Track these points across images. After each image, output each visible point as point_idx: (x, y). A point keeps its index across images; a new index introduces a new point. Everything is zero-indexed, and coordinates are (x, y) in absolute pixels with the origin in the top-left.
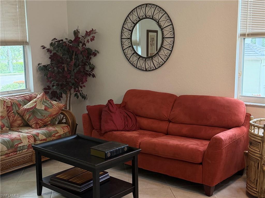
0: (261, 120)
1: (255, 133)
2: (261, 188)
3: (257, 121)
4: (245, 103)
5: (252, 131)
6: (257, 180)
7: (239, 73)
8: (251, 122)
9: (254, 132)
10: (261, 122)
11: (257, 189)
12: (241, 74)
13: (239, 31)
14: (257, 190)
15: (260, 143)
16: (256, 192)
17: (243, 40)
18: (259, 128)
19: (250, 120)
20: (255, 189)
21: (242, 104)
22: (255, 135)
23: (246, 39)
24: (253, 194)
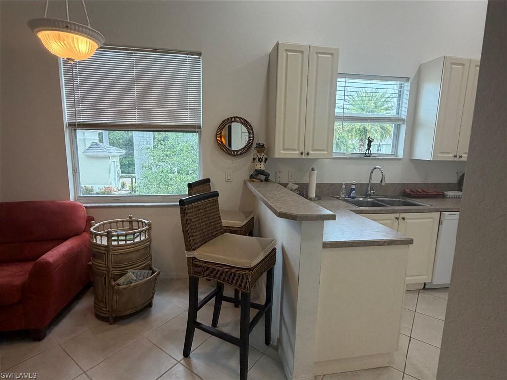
0: (105, 224)
1: (98, 243)
2: (112, 306)
3: (100, 225)
4: (84, 205)
5: (93, 240)
6: (106, 298)
7: (73, 170)
8: (91, 229)
9: (96, 241)
10: (105, 226)
11: (106, 308)
12: (76, 172)
13: (66, 120)
14: (108, 309)
15: (105, 254)
16: (106, 312)
17: (73, 131)
18: (101, 236)
19: (91, 227)
20: (105, 309)
21: (80, 206)
22: (98, 245)
23: (77, 130)
24: (104, 315)
